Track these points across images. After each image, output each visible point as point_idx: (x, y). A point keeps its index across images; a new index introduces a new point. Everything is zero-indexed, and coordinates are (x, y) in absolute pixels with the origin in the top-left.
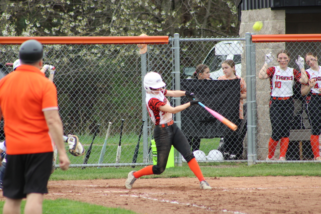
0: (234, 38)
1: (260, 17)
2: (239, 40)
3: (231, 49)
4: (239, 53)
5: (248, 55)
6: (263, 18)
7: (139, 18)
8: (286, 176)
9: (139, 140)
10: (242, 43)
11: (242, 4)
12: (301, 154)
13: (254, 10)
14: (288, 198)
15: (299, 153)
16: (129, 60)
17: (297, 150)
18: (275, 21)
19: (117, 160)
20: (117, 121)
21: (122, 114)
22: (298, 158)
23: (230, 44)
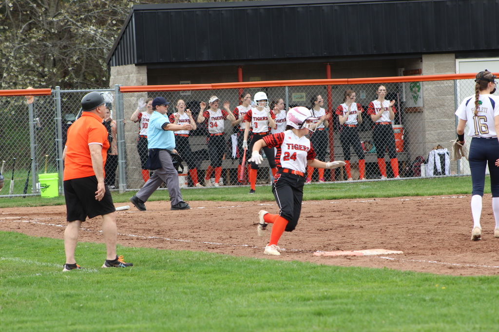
0: (105, 90)
1: (126, 72)
2: (109, 91)
5: (117, 103)
6: (129, 72)
7: (27, 74)
9: (29, 175)
10: (112, 93)
13: (121, 66)
16: (19, 109)
18: (139, 75)
19: (10, 192)
20: (9, 160)
21: (14, 154)
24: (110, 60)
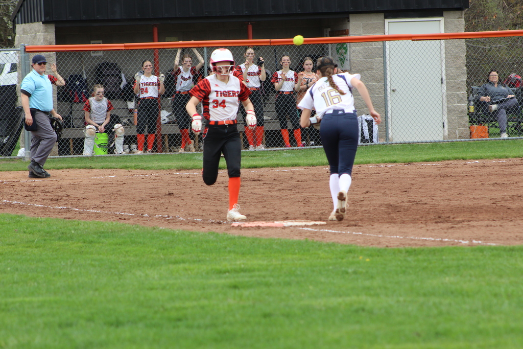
0: (10, 49)
1: (33, 30)
2: (14, 50)
3: (8, 58)
4: (15, 62)
5: (23, 64)
6: (35, 31)
8: (58, 169)
10: (18, 53)
11: (16, 19)
12: (72, 149)
13: (27, 24)
14: (60, 188)
15: (70, 149)
17: (68, 147)
18: (46, 33)
22: (68, 153)
23: (6, 54)
24: (16, 17)
